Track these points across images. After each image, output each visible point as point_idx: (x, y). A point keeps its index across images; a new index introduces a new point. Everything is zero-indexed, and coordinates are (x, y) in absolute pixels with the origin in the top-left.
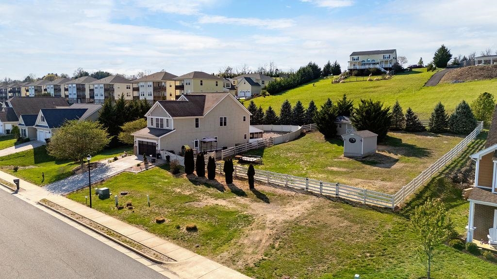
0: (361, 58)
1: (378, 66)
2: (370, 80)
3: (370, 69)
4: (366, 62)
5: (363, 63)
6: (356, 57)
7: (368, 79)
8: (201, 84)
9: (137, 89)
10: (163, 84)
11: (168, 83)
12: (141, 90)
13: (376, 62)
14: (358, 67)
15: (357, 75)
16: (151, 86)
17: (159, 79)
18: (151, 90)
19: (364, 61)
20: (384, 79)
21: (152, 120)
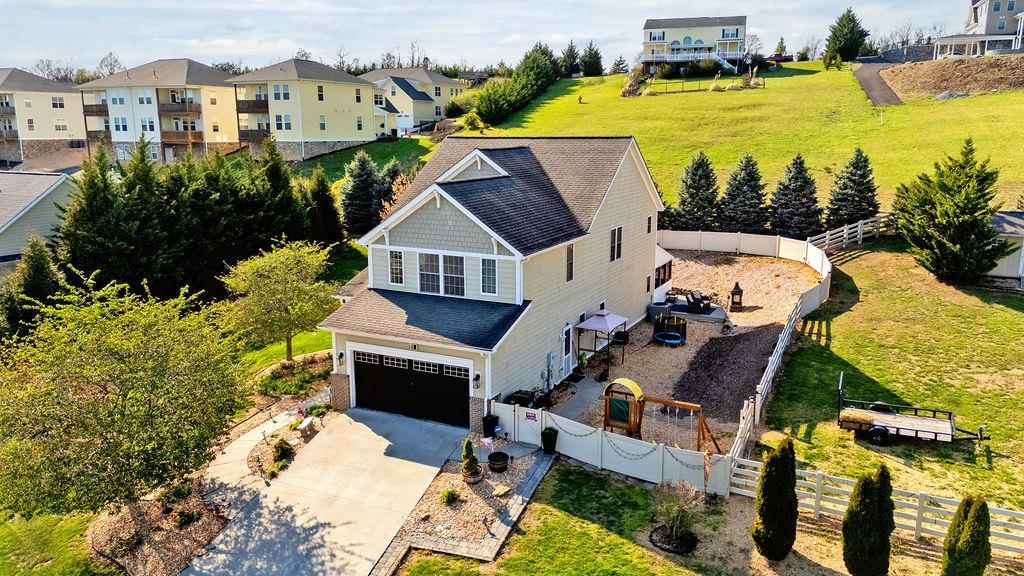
0: (672, 35)
1: (714, 56)
2: (718, 90)
3: (699, 61)
4: (682, 45)
5: (675, 46)
6: (657, 32)
7: (712, 87)
8: (321, 98)
9: (101, 111)
10: (190, 95)
11: (206, 94)
12: (115, 112)
13: (707, 44)
14: (669, 57)
15: (668, 76)
16: (149, 102)
17: (178, 80)
18: (152, 112)
19: (677, 42)
20: (747, 86)
21: (396, 257)
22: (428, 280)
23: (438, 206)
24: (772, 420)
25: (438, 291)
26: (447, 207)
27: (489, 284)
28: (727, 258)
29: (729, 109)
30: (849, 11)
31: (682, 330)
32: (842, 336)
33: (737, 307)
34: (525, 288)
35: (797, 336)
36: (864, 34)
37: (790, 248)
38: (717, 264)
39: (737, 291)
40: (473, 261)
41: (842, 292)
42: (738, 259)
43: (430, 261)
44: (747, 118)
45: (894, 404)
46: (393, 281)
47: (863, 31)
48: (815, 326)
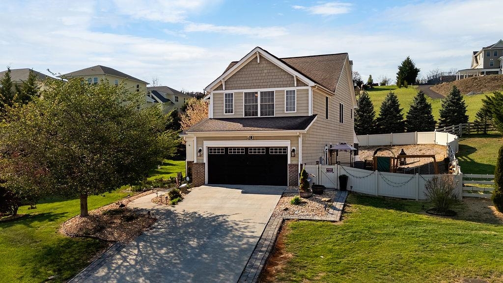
21: (229, 97)
22: (250, 109)
23: (258, 62)
25: (257, 115)
26: (263, 62)
27: (290, 106)
30: (408, 59)
36: (417, 71)
40: (280, 93)
43: (252, 97)
46: (226, 113)
47: (416, 69)
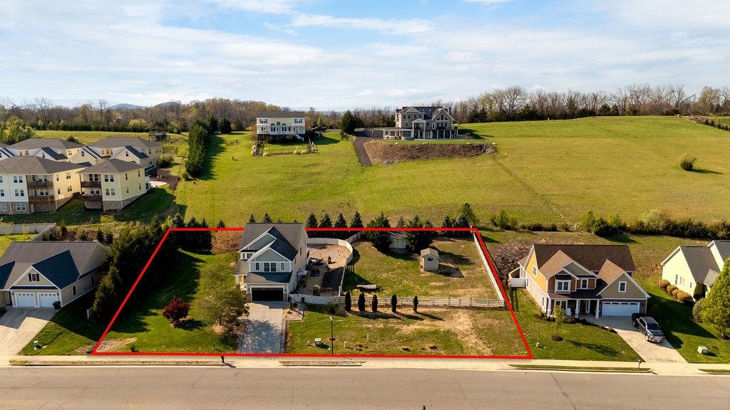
0: (270, 121)
1: (292, 132)
2: (298, 154)
4: (276, 127)
5: (273, 127)
6: (264, 119)
8: (127, 179)
11: (55, 176)
13: (288, 126)
14: (271, 132)
18: (23, 187)
19: (273, 124)
20: (310, 152)
21: (257, 264)
22: (267, 269)
24: (344, 290)
25: (269, 271)
27: (283, 269)
28: (323, 246)
29: (306, 167)
31: (318, 271)
32: (357, 268)
33: (330, 263)
34: (292, 268)
35: (347, 270)
37: (341, 242)
38: (321, 249)
39: (330, 258)
40: (278, 263)
41: (356, 256)
42: (328, 246)
43: (266, 265)
44: (314, 173)
45: (367, 283)
46: (256, 270)
48: (350, 267)
